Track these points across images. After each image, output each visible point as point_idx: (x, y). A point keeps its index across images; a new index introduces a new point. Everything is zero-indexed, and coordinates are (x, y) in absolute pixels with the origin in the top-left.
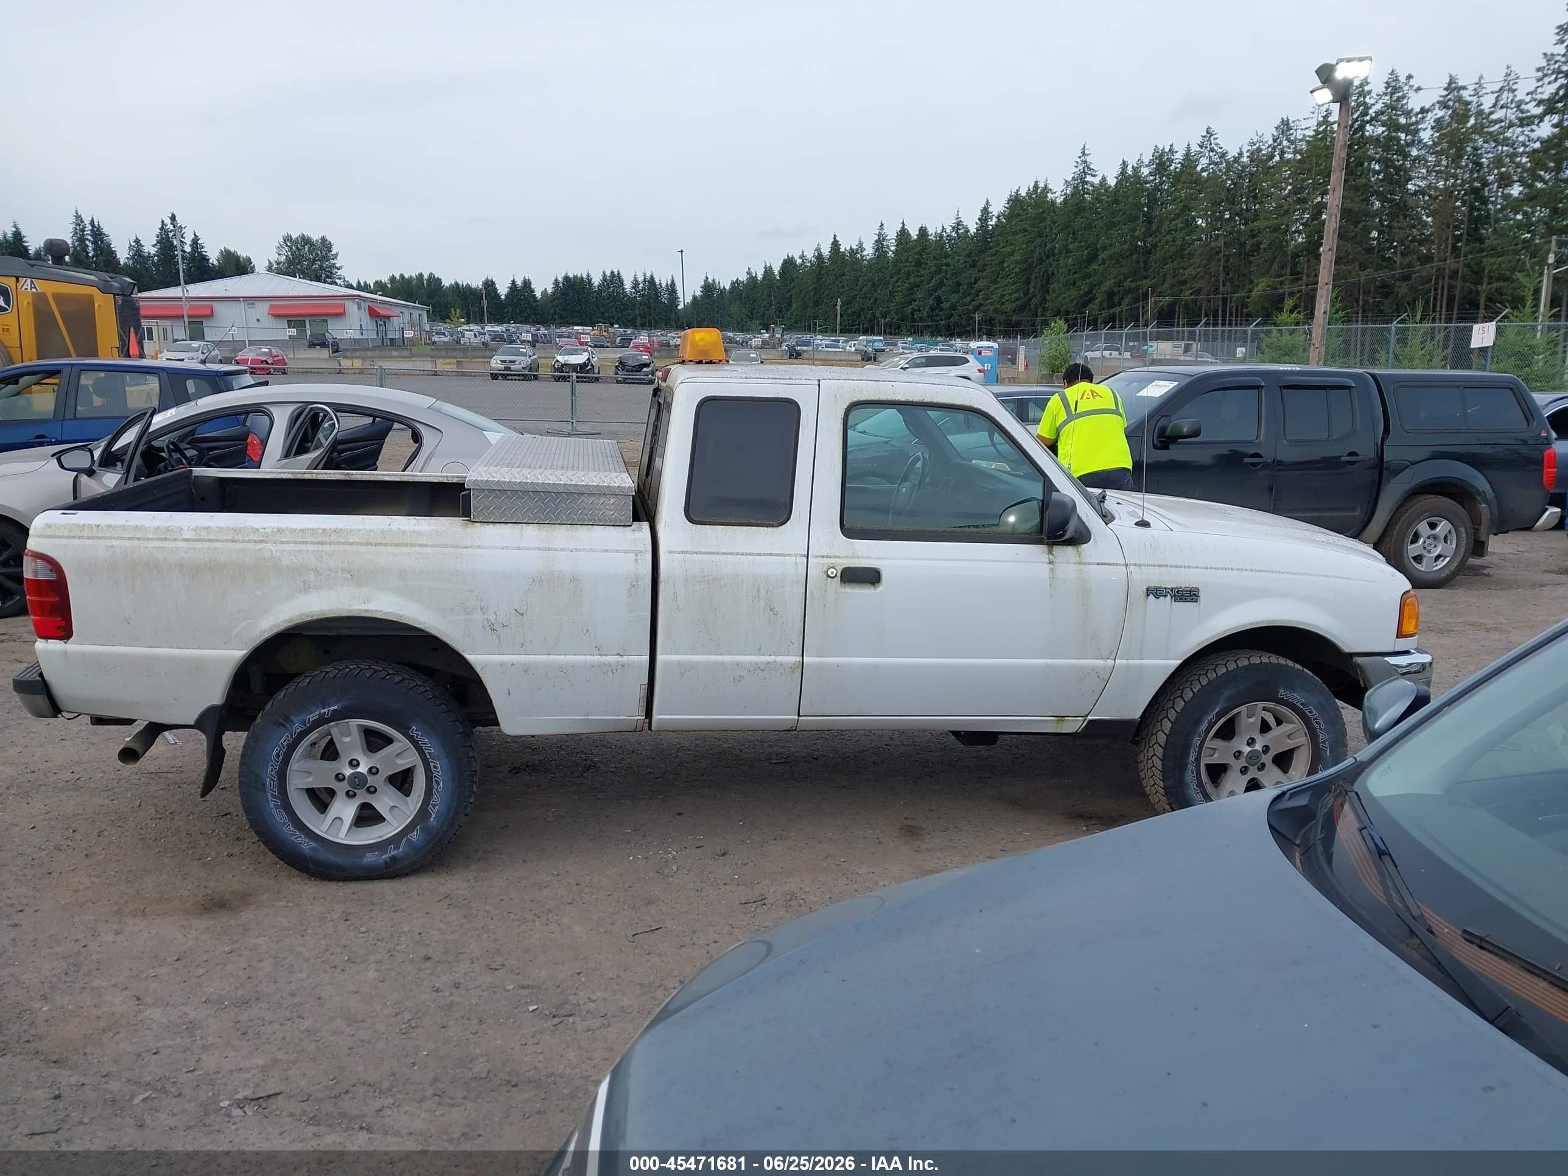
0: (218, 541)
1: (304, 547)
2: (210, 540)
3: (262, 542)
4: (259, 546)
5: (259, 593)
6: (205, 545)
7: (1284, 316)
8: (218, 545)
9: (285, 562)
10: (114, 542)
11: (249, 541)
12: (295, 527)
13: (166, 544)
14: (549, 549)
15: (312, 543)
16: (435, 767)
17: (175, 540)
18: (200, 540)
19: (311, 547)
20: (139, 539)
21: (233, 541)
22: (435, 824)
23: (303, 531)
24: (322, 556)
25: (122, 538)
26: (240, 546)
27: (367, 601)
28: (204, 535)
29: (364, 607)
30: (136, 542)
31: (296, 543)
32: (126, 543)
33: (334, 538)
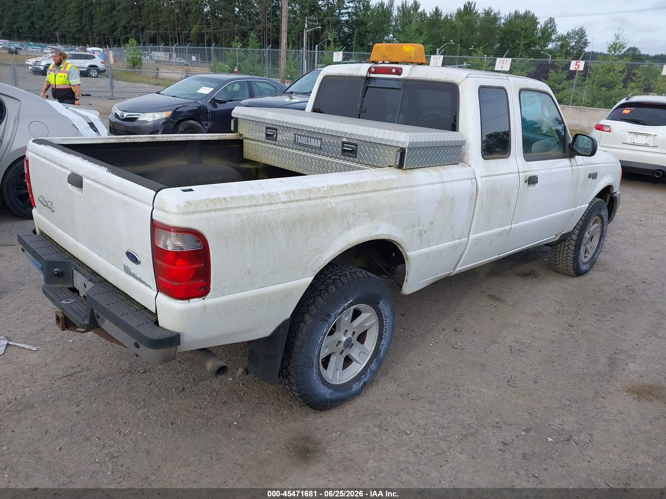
0: (301, 200)
1: (345, 198)
2: (297, 201)
3: (325, 197)
4: (324, 200)
5: (325, 234)
6: (295, 205)
7: (234, 44)
8: (302, 203)
9: (339, 210)
10: (240, 211)
11: (318, 198)
12: (337, 184)
13: (272, 207)
14: (443, 182)
15: (349, 194)
16: (386, 323)
17: (277, 203)
18: (291, 201)
19: (350, 198)
20: (255, 206)
21: (310, 199)
22: (382, 355)
23: (342, 186)
24: (356, 203)
25: (244, 207)
26: (313, 202)
27: (377, 229)
28: (292, 197)
29: (376, 234)
30: (254, 208)
31: (341, 195)
32: (248, 210)
33: (358, 190)
